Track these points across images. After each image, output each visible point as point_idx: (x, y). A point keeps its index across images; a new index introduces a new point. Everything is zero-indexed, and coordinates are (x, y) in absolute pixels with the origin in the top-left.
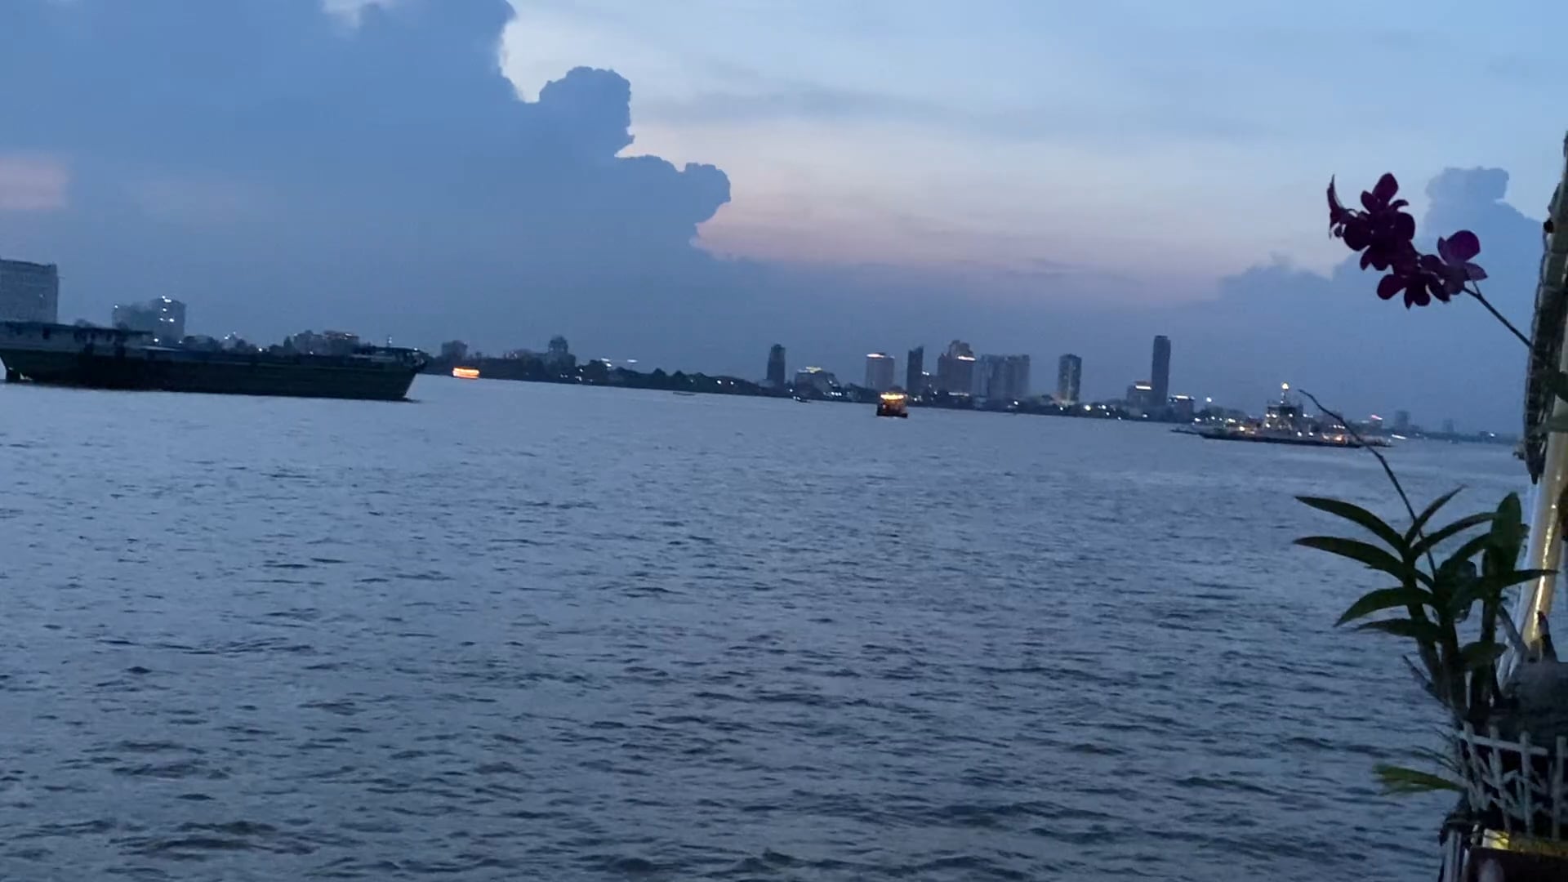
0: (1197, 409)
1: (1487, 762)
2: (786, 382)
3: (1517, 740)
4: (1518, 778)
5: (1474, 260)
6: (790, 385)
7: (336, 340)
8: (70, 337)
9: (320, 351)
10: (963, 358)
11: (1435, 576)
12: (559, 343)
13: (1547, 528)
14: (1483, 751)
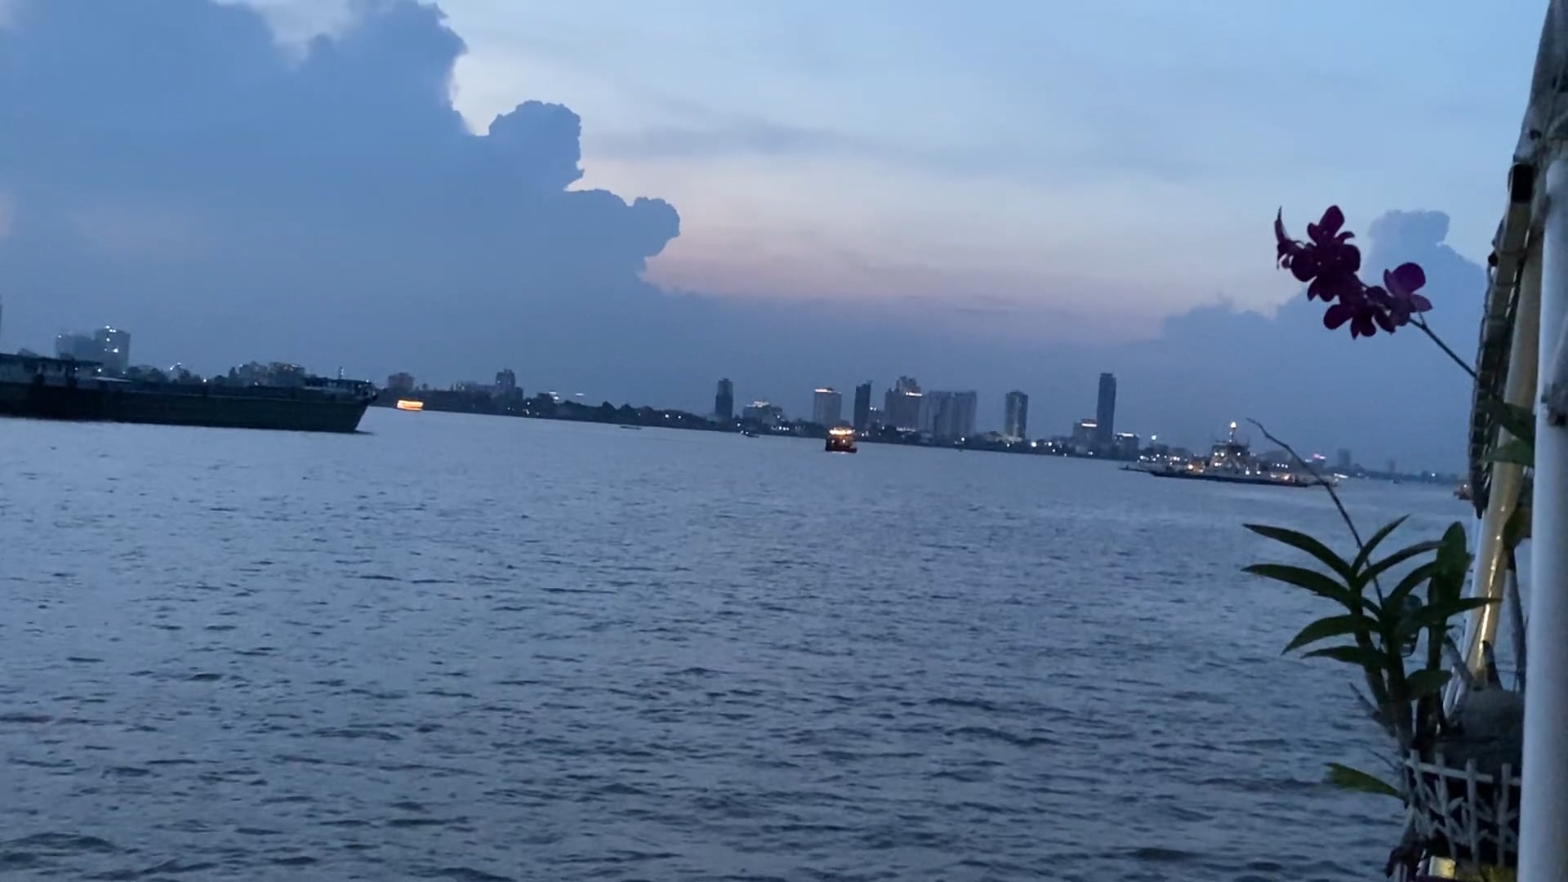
0: (1142, 446)
1: (1433, 789)
2: (734, 416)
3: (1462, 768)
4: (1464, 804)
5: (1419, 292)
6: (737, 419)
7: (282, 371)
8: (20, 367)
9: (265, 383)
10: (911, 394)
11: (1382, 603)
12: (507, 376)
13: (1492, 558)
14: (1430, 778)
